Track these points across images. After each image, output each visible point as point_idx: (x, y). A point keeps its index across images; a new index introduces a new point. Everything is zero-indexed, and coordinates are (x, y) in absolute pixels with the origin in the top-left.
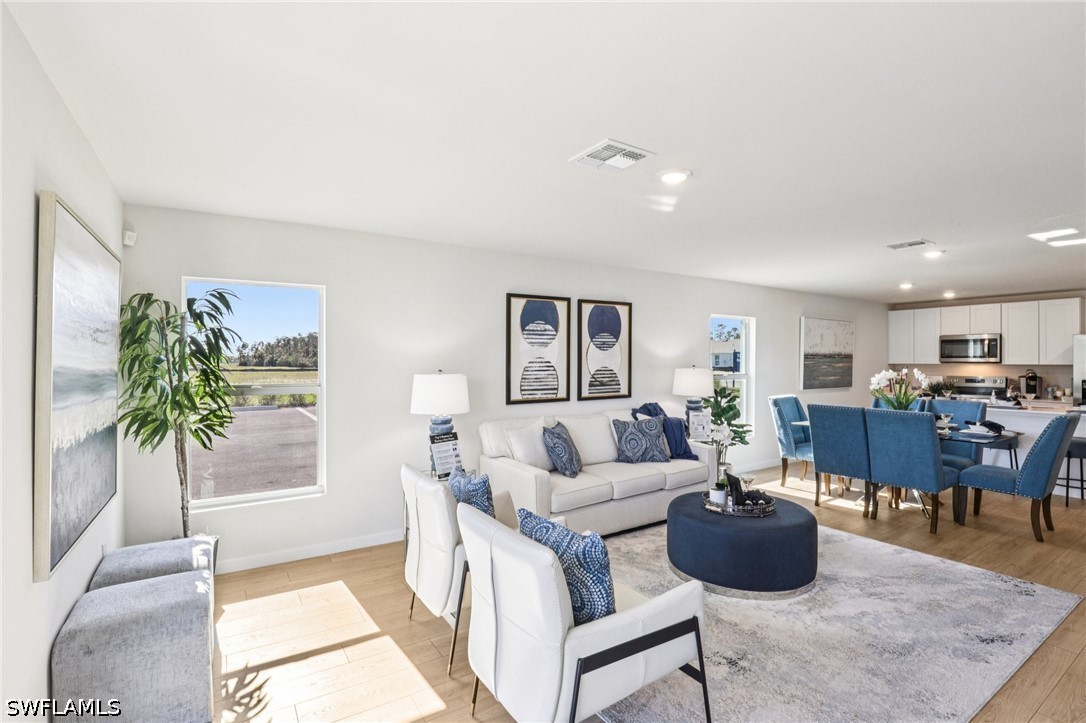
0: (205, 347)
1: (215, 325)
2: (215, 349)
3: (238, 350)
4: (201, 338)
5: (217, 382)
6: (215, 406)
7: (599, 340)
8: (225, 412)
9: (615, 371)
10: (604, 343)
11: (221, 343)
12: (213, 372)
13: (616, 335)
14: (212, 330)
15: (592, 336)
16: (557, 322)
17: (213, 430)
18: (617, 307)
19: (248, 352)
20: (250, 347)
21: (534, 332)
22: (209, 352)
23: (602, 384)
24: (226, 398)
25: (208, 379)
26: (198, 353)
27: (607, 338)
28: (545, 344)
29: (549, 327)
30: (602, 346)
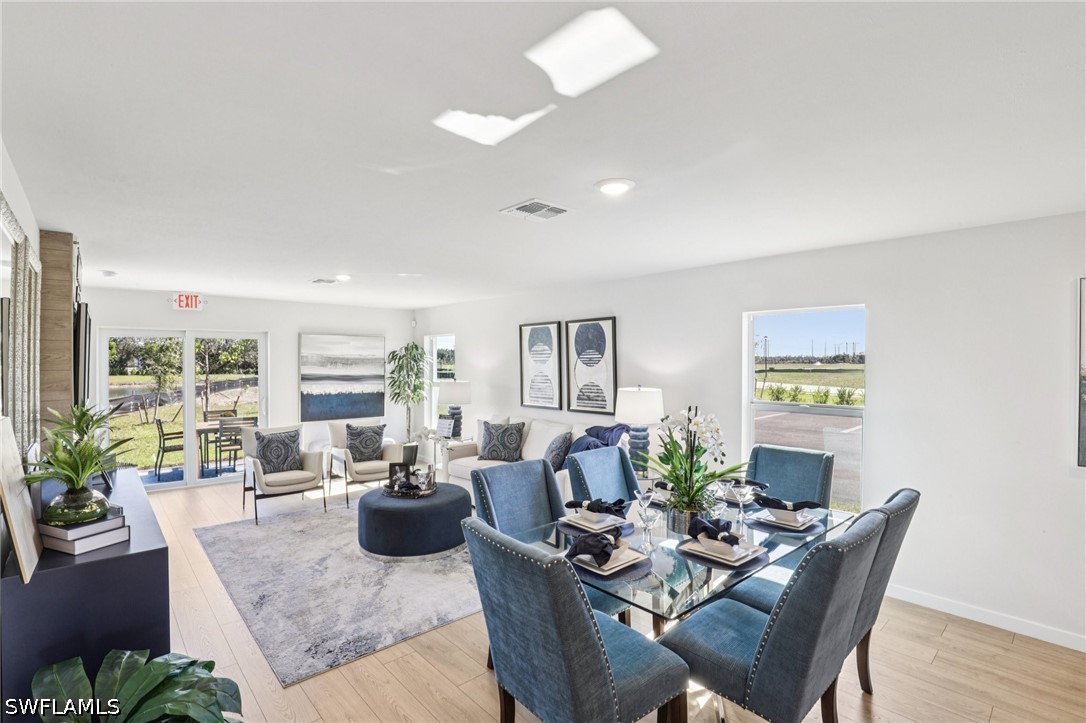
7: (585, 356)
9: (601, 387)
10: (590, 359)
13: (601, 351)
15: (579, 354)
16: (551, 342)
18: (601, 323)
21: (537, 353)
23: (589, 399)
27: (593, 354)
28: (544, 362)
29: (546, 347)
30: (589, 363)
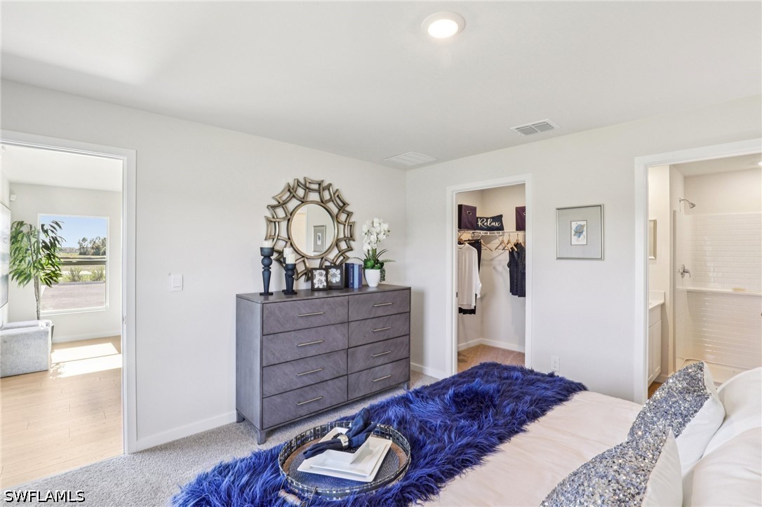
0: (49, 244)
1: (54, 235)
2: (53, 245)
3: (79, 243)
4: (47, 241)
5: (54, 258)
6: (53, 269)
8: (58, 272)
11: (56, 242)
12: (53, 255)
14: (52, 237)
17: (52, 279)
19: (88, 245)
20: (89, 241)
22: (50, 247)
24: (59, 266)
25: (50, 258)
26: (46, 247)
